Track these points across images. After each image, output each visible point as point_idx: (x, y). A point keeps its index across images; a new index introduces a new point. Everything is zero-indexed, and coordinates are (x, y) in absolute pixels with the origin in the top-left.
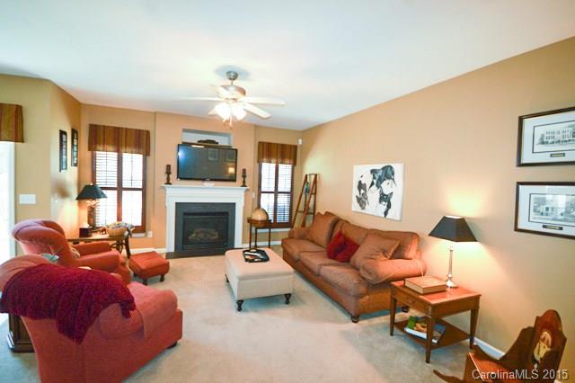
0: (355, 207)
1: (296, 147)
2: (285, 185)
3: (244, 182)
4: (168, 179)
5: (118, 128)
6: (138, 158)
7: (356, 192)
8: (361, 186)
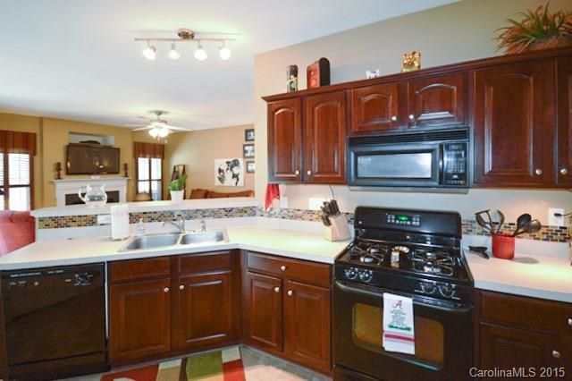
0: (218, 183)
1: (163, 146)
2: (157, 174)
3: (126, 174)
4: (59, 175)
5: (6, 132)
6: (26, 157)
7: (217, 175)
8: (220, 171)
